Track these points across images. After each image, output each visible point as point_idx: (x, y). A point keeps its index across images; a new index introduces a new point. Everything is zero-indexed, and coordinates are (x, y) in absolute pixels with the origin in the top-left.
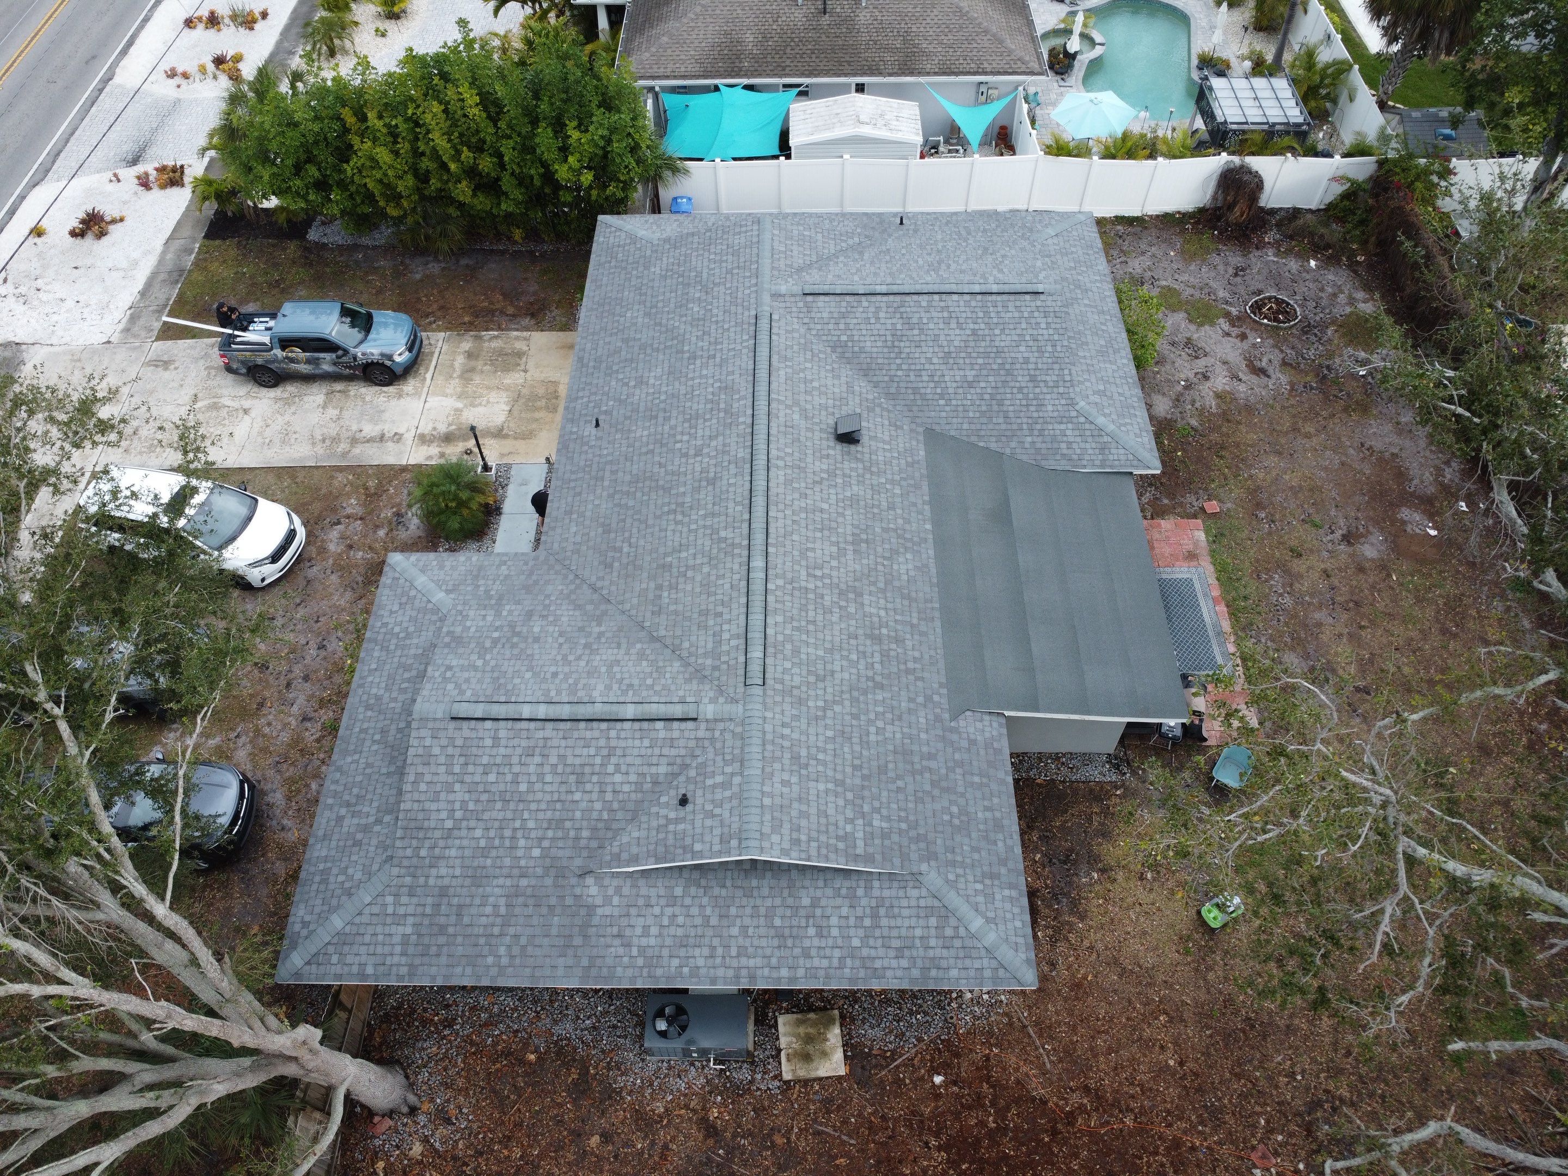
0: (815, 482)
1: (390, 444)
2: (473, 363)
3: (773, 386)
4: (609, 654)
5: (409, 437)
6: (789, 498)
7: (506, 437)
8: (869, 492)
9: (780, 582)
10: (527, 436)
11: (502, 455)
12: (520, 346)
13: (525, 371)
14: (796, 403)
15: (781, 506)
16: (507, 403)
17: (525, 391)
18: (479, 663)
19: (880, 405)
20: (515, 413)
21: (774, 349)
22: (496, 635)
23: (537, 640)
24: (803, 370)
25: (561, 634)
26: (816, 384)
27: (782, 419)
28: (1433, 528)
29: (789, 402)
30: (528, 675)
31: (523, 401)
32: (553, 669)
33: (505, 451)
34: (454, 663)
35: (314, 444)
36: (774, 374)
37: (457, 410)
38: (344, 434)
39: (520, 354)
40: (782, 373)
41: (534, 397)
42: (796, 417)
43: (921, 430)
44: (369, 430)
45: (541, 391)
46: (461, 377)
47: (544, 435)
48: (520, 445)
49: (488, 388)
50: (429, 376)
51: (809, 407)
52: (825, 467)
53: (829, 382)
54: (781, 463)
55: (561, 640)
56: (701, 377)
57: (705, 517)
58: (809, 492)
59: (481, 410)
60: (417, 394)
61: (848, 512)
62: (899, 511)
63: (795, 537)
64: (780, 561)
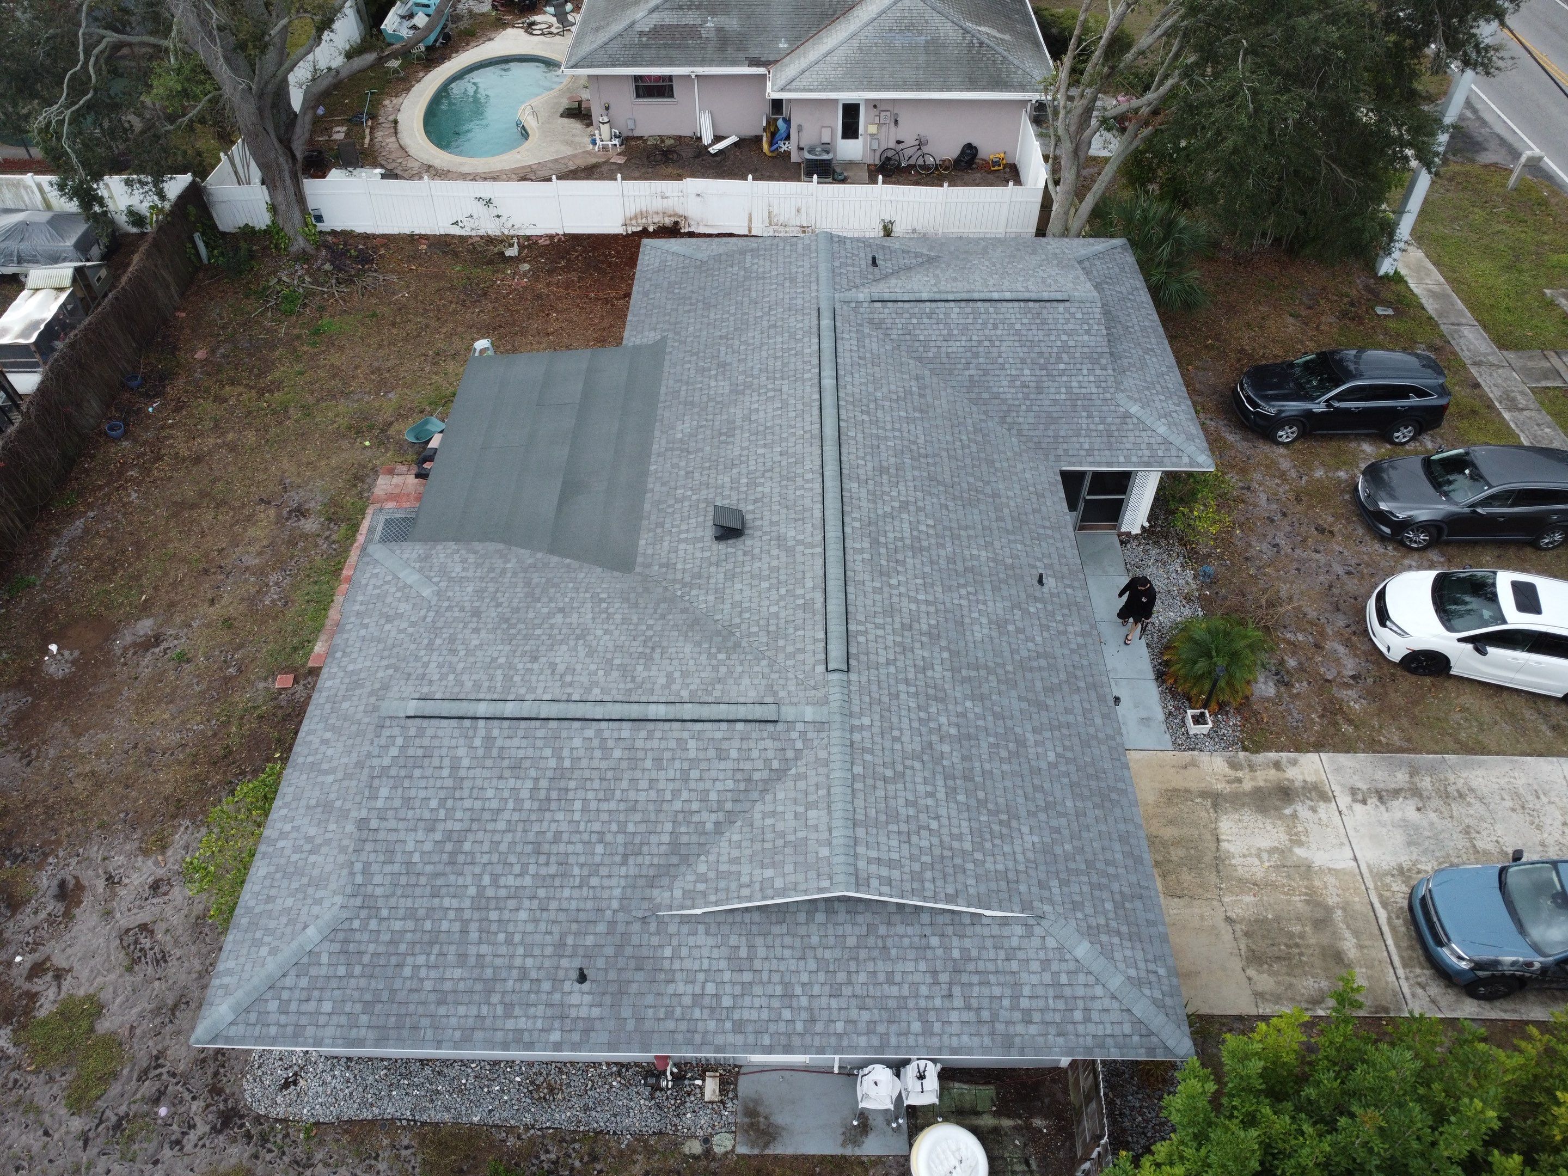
0: (771, 470)
1: (1364, 787)
2: (1325, 939)
3: (821, 561)
4: (956, 347)
5: (1344, 800)
6: (799, 447)
7: (1204, 794)
8: (712, 481)
9: (807, 376)
10: (1173, 795)
11: (1194, 764)
12: (1265, 982)
13: (1228, 919)
14: (791, 552)
15: (808, 436)
16: (1230, 856)
17: (1212, 878)
18: (1064, 338)
19: (684, 585)
20: (1208, 836)
21: (819, 618)
22: (1062, 366)
23: (1023, 361)
24: (782, 598)
25: (1002, 368)
26: (765, 585)
27: (808, 527)
28: (47, 651)
29: (800, 548)
30: (1018, 326)
31: (1208, 858)
32: (999, 332)
33: (1192, 770)
34: (1086, 338)
35: (1471, 790)
36: (820, 581)
37: (1300, 844)
38: (1436, 802)
39: (1255, 958)
40: (809, 584)
41: (1194, 863)
42: (791, 533)
43: (638, 570)
44: (1405, 809)
45: (1187, 877)
46: (1329, 910)
47: (1151, 798)
48: (1178, 781)
49: (1273, 885)
50: (1382, 914)
51: (775, 552)
52: (760, 489)
53: (747, 593)
54: (809, 476)
55: (1001, 361)
56: (917, 601)
57: (886, 438)
58: (778, 458)
59: (1265, 843)
60: (1379, 875)
61: (737, 453)
62: (682, 473)
63: (793, 414)
64: (808, 389)
